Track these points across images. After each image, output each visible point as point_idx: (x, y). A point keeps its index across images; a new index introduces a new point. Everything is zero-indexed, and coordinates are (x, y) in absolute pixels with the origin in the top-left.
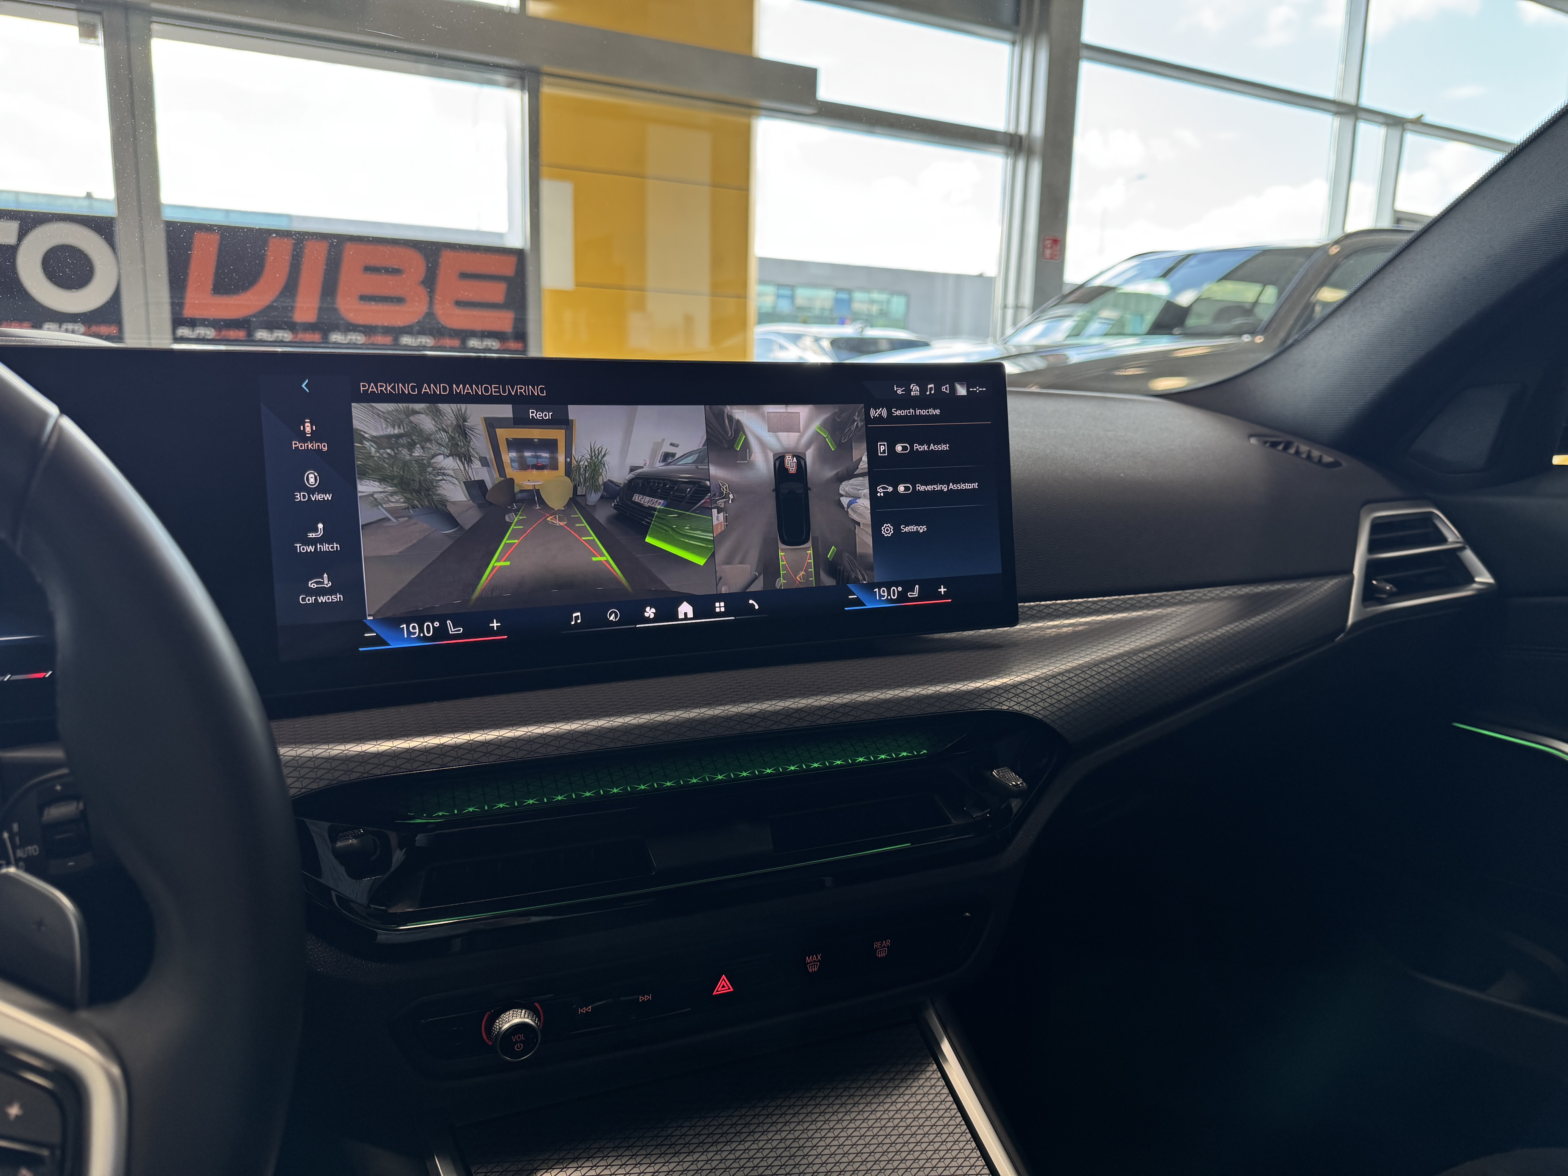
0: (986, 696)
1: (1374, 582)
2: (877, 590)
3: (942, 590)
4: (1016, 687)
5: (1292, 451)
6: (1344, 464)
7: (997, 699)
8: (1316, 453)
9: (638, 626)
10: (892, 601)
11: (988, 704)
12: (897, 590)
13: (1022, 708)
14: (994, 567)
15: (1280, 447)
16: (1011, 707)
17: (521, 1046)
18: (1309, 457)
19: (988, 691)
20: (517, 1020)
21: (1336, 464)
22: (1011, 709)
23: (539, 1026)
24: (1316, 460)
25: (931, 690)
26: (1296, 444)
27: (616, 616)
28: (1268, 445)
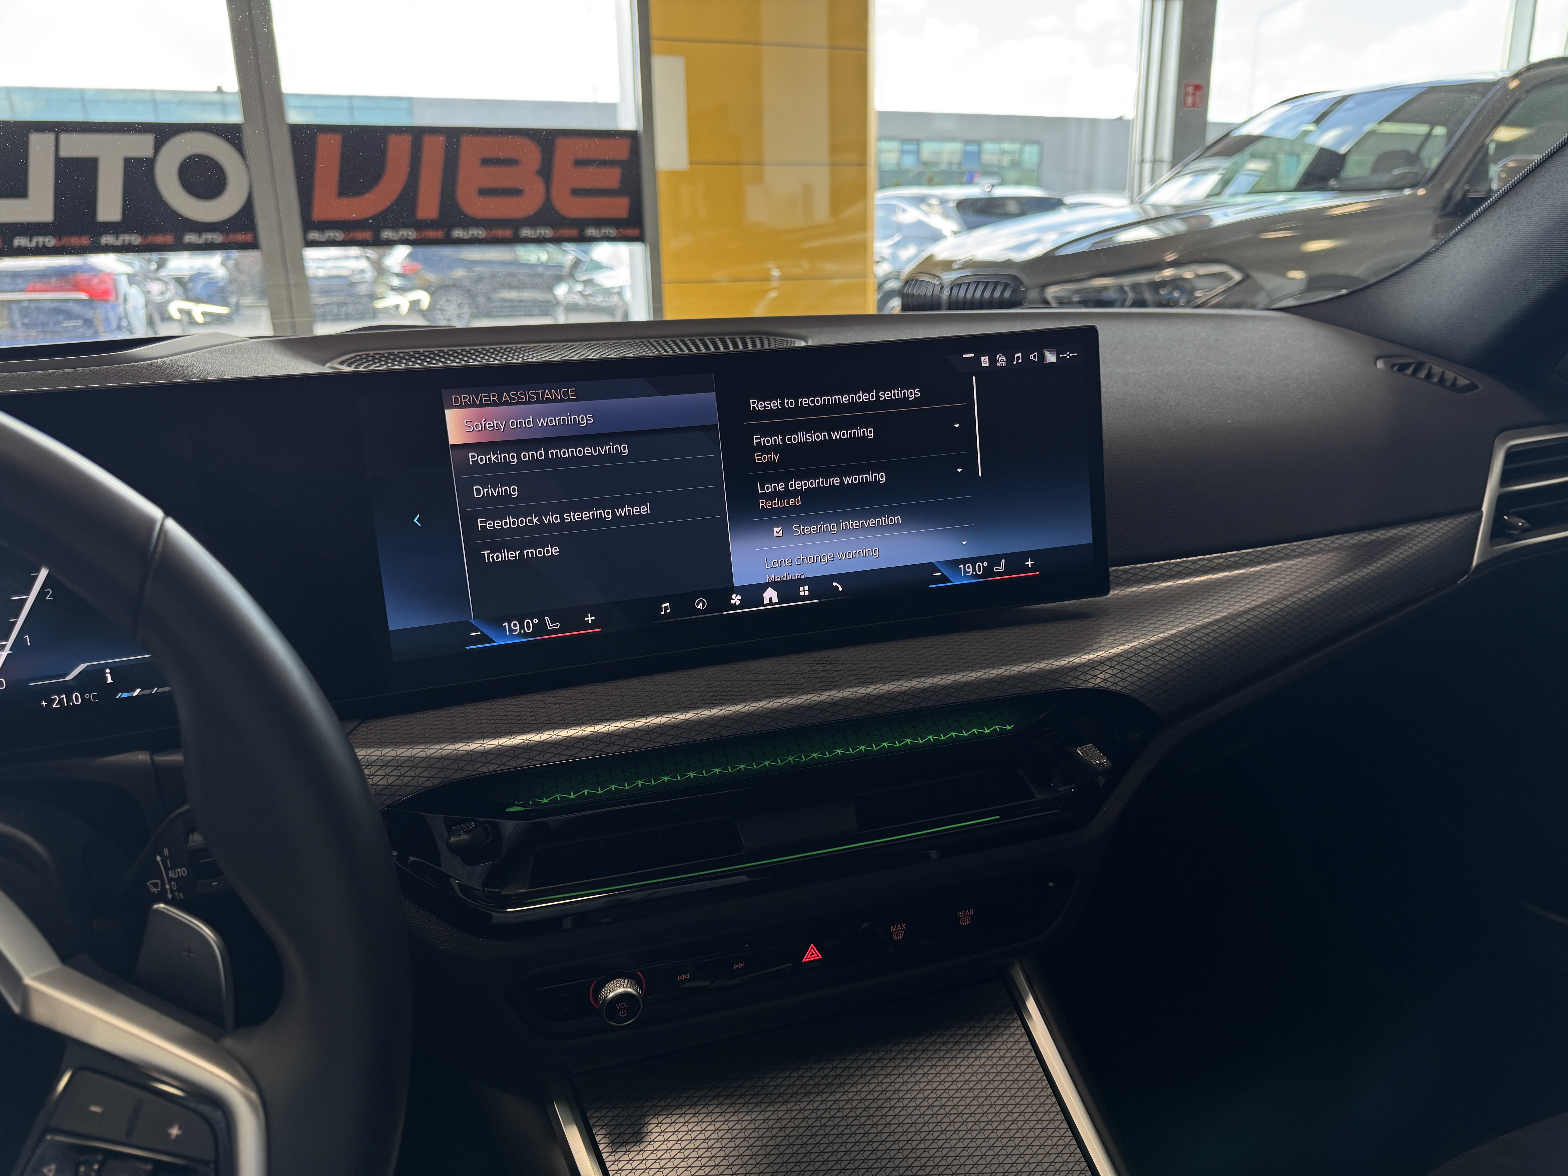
0: (1072, 674)
1: (1506, 517)
2: (962, 566)
3: (1030, 563)
4: (1102, 663)
5: (1422, 374)
6: (1481, 387)
7: (1082, 677)
8: (1450, 375)
9: (724, 613)
10: (977, 576)
11: (1073, 682)
12: (982, 565)
13: (1109, 684)
14: (1083, 536)
15: (1409, 371)
16: (1097, 684)
17: (624, 1012)
18: (1442, 380)
19: (1074, 668)
20: (620, 990)
21: (1472, 387)
22: (1097, 686)
23: (640, 995)
24: (1448, 384)
25: (1016, 669)
26: (1428, 365)
27: (703, 606)
28: (1395, 368)
